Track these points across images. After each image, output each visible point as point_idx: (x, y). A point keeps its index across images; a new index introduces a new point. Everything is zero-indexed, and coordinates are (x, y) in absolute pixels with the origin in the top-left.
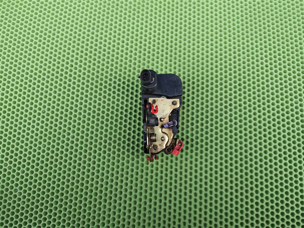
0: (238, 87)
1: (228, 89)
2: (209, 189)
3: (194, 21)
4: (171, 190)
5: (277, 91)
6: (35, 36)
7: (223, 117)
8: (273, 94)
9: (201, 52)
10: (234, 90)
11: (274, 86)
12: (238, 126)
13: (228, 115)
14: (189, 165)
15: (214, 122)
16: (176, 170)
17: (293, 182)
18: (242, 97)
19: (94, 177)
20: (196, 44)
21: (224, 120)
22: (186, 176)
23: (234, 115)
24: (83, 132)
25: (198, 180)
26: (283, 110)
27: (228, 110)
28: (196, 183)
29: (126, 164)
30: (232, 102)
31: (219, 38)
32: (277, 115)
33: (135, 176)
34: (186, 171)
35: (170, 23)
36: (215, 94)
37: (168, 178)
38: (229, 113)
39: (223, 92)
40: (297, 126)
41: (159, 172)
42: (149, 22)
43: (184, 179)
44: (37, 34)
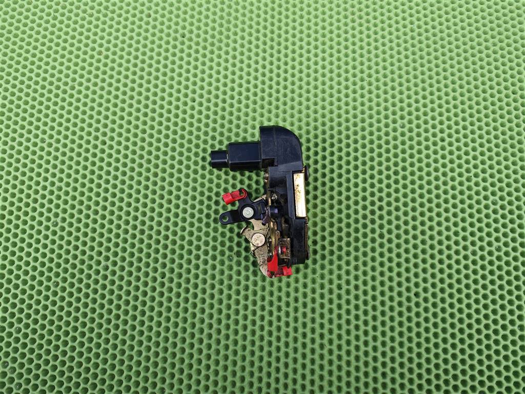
0: (393, 177)
1: (375, 181)
2: (345, 358)
4: (278, 360)
5: (461, 184)
6: (40, 91)
7: (368, 231)
8: (453, 188)
10: (385, 182)
11: (455, 174)
12: (393, 246)
13: (376, 226)
14: (310, 315)
15: (351, 239)
17: (491, 342)
18: (400, 195)
19: (143, 338)
20: (320, 103)
21: (370, 235)
22: (304, 335)
23: (387, 227)
24: (123, 259)
26: (471, 216)
27: (376, 217)
29: (199, 315)
30: (384, 204)
31: (359, 92)
32: (461, 225)
33: (214, 336)
34: (304, 325)
35: (274, 67)
36: (353, 190)
38: (378, 222)
39: (367, 185)
44: (43, 87)
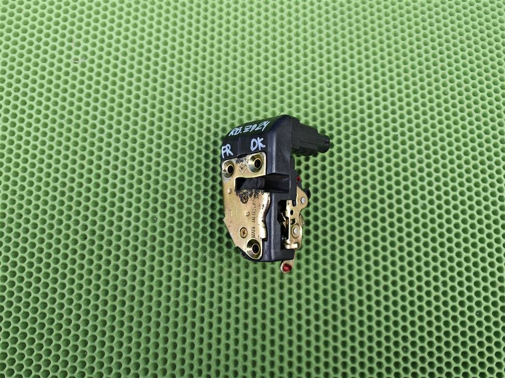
5: (387, 142)
8: (379, 147)
9: (255, 75)
11: (382, 133)
22: (229, 295)
23: (313, 186)
24: (44, 221)
25: (250, 300)
26: (397, 174)
27: (302, 177)
28: (246, 306)
29: (121, 277)
30: (310, 163)
32: (387, 183)
33: (137, 298)
35: (201, 25)
42: (164, 23)
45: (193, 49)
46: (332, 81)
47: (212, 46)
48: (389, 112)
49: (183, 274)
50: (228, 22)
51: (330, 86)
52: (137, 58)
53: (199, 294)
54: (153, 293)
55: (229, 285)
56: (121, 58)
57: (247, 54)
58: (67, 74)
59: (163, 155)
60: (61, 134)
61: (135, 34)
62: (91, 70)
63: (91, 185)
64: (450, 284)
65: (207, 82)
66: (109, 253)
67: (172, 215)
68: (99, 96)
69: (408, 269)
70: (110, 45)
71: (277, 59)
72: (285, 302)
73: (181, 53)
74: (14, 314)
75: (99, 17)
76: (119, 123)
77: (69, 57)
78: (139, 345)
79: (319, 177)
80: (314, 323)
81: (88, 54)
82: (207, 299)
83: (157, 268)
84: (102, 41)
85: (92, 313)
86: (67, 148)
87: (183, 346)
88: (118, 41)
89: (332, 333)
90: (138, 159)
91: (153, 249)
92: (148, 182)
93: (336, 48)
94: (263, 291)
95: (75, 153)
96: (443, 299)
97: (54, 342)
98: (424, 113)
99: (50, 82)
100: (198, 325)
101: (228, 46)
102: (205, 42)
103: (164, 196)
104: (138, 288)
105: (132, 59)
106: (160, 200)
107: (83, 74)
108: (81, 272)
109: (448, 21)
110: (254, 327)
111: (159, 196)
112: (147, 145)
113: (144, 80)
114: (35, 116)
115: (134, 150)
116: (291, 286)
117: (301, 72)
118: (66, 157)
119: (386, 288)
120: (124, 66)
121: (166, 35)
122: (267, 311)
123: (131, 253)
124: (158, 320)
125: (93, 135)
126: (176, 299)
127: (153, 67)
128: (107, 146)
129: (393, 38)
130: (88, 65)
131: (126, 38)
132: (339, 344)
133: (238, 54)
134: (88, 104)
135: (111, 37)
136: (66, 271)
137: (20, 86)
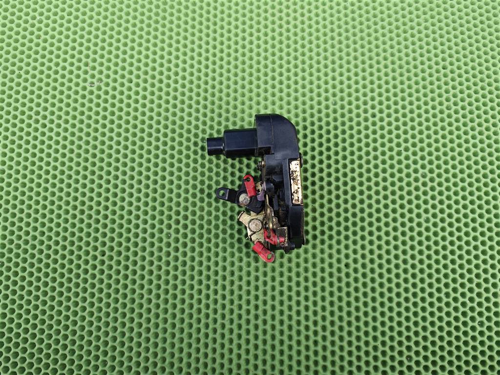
3: (251, 43)
9: (263, 95)
16: (224, 297)
25: (260, 312)
28: (257, 317)
37: (210, 311)
40: (424, 216)
41: (194, 301)
42: (175, 45)
43: (236, 312)
45: (204, 70)
46: (337, 98)
47: (221, 67)
48: (393, 128)
49: (196, 287)
50: (236, 43)
51: (335, 104)
52: (150, 81)
53: (212, 306)
54: (169, 306)
55: (240, 297)
56: (135, 80)
57: (255, 74)
58: (84, 97)
59: (176, 174)
60: (79, 156)
61: (147, 57)
62: (107, 93)
63: (109, 204)
64: (453, 295)
65: (217, 102)
66: (127, 268)
67: (186, 231)
68: (114, 118)
69: (411, 281)
70: (124, 69)
71: (284, 78)
72: (293, 313)
73: (192, 74)
74: (39, 327)
75: (113, 41)
76: (134, 143)
77: (85, 80)
78: (155, 355)
79: (325, 192)
80: (321, 333)
81: (103, 77)
82: (220, 311)
83: (172, 282)
84: (116, 64)
85: (111, 325)
86: (86, 168)
87: (198, 356)
88: (131, 65)
89: (338, 343)
90: (152, 178)
91: (168, 263)
92: (162, 200)
93: (341, 67)
94: (272, 303)
95: (93, 173)
96: (446, 309)
97: (77, 353)
98: (428, 128)
99: (68, 105)
100: (211, 336)
101: (236, 67)
102: (214, 63)
103: (178, 213)
104: (154, 301)
105: (146, 81)
106: (174, 217)
107: (99, 97)
108: (100, 286)
109: (451, 36)
110: (264, 337)
111: (172, 213)
112: (161, 165)
113: (156, 101)
114: (55, 138)
115: (148, 169)
116: (299, 298)
117: (306, 90)
118: (85, 177)
119: (390, 300)
120: (137, 89)
121: (177, 58)
122: (277, 323)
123: (147, 268)
124: (174, 331)
125: (110, 156)
126: (190, 311)
127: (165, 89)
128: (123, 166)
129: (397, 54)
130: (104, 88)
131: (139, 61)
132: (345, 354)
133: (246, 75)
134: (104, 126)
135: (124, 61)
136: (87, 286)
137: (40, 109)
